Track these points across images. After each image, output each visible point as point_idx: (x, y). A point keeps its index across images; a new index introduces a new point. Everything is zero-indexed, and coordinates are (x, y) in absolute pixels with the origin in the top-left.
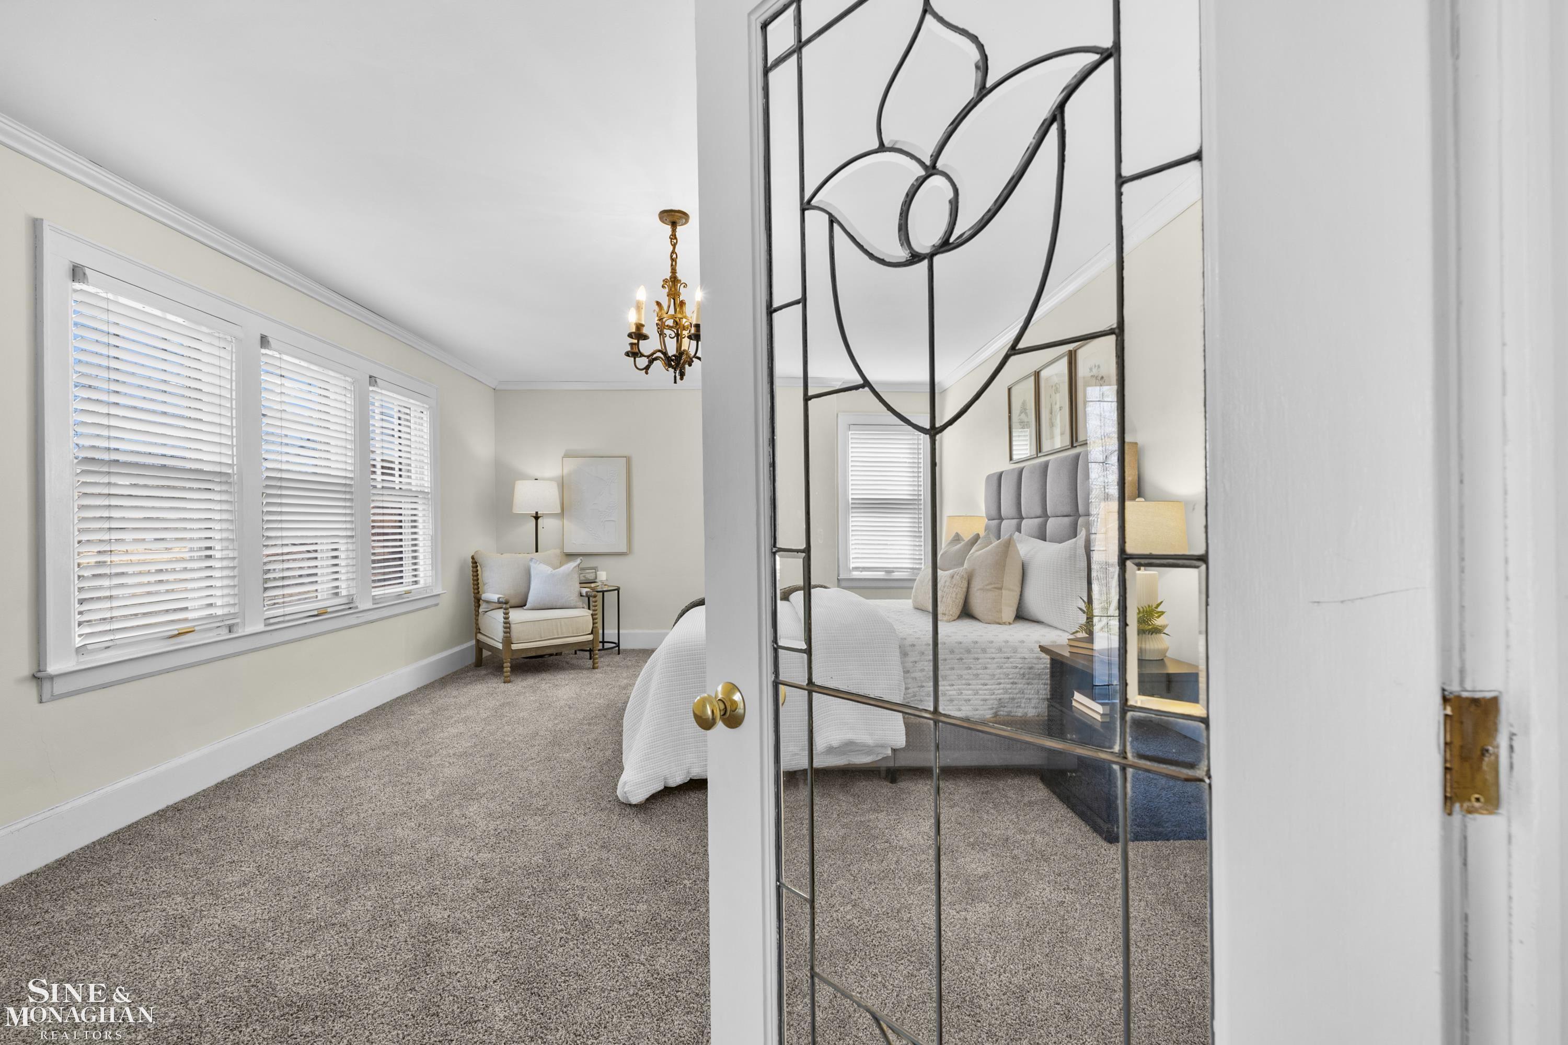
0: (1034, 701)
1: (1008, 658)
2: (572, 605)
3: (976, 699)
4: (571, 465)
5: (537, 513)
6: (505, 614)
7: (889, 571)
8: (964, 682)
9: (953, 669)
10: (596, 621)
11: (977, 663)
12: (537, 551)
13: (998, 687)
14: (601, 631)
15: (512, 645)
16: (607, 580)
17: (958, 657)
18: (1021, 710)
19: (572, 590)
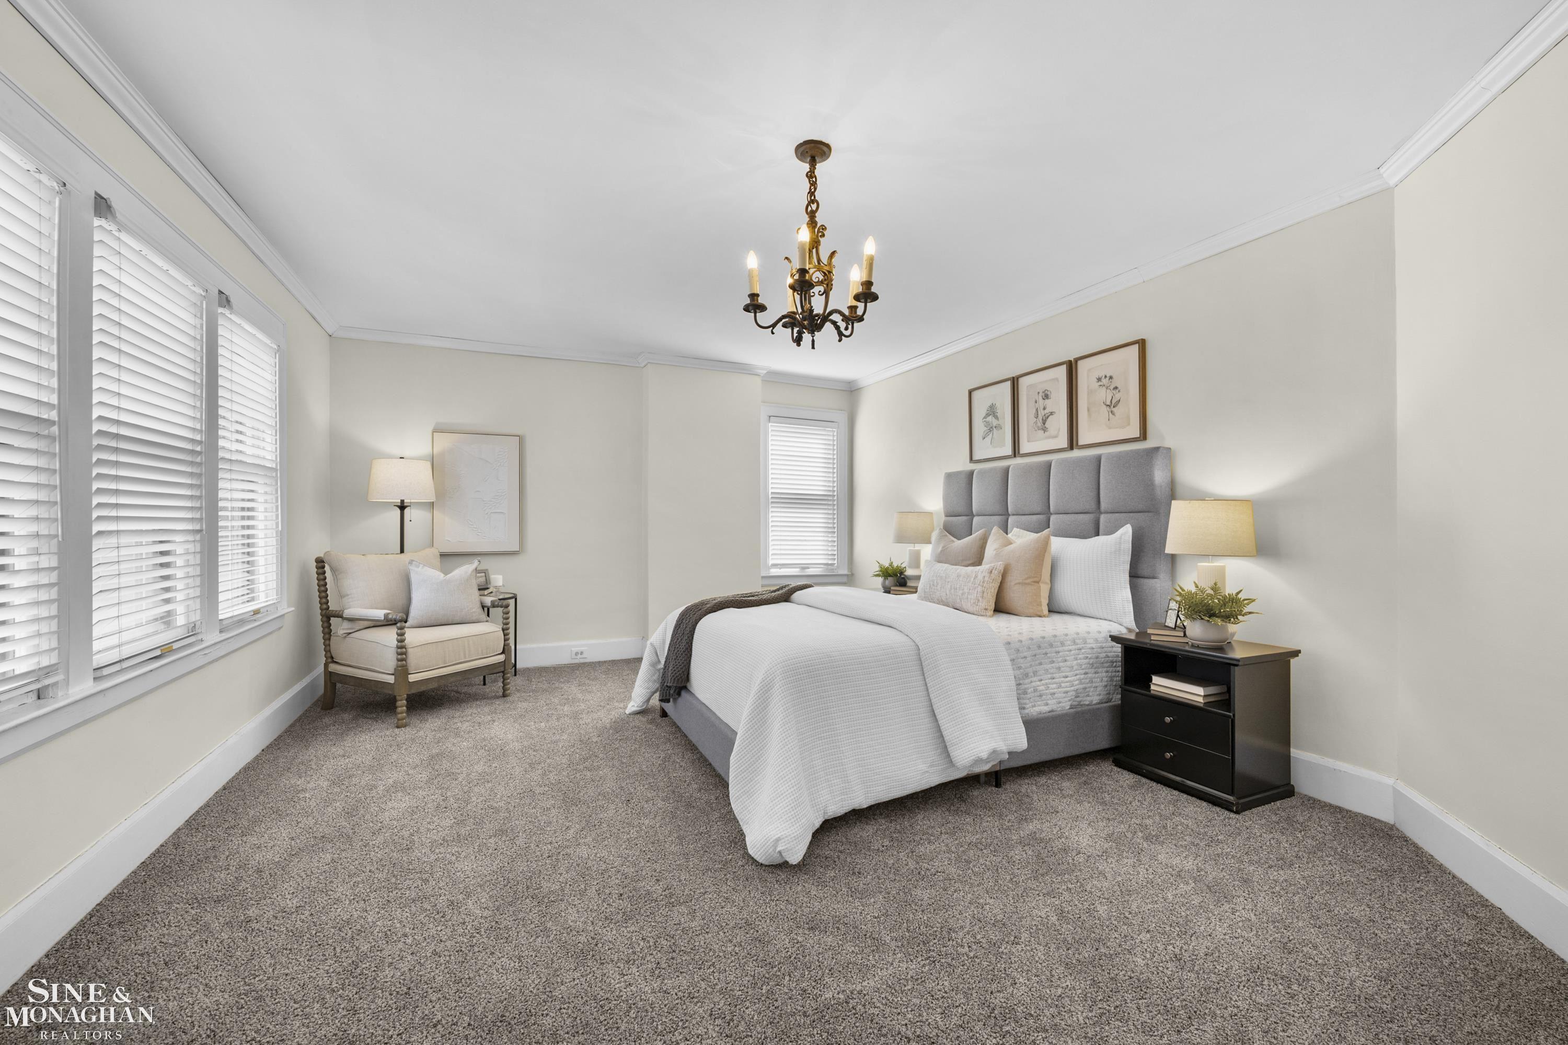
0: (1099, 689)
1: (1080, 649)
2: (474, 618)
3: (1060, 692)
4: (444, 442)
5: (402, 501)
6: (398, 635)
7: (804, 567)
8: (1049, 676)
9: (1041, 664)
10: (508, 637)
11: (1059, 656)
12: (402, 551)
13: (1075, 678)
14: (513, 647)
15: (409, 676)
16: (503, 586)
17: (1044, 651)
18: (1089, 698)
19: (471, 601)
